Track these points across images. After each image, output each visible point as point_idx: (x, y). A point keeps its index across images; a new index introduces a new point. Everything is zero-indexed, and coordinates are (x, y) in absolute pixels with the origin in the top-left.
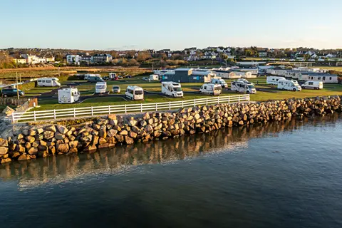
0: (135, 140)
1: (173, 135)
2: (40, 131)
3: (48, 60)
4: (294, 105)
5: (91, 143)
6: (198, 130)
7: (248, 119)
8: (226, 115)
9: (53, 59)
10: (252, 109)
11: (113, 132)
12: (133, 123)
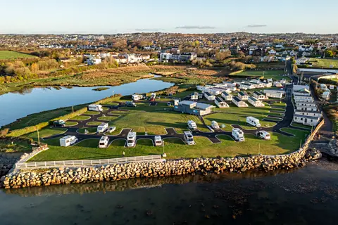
0: (71, 182)
1: (94, 180)
2: (23, 175)
3: (144, 58)
4: (197, 164)
5: (47, 182)
6: (111, 178)
7: (153, 173)
8: (135, 170)
9: (148, 57)
10: (158, 166)
11: (59, 178)
12: (71, 173)
